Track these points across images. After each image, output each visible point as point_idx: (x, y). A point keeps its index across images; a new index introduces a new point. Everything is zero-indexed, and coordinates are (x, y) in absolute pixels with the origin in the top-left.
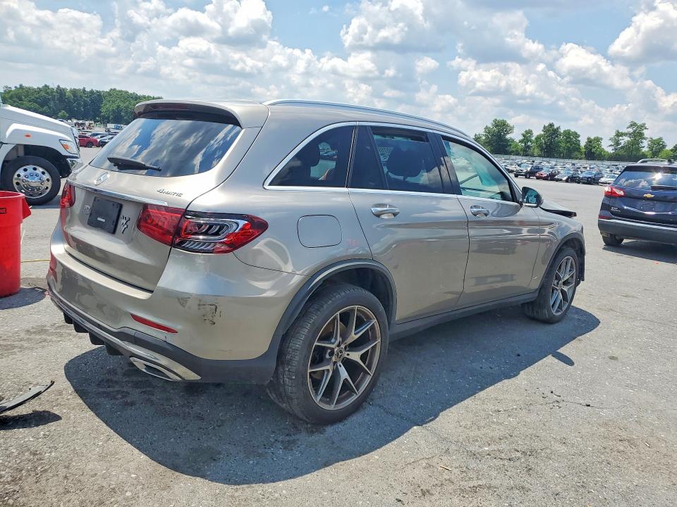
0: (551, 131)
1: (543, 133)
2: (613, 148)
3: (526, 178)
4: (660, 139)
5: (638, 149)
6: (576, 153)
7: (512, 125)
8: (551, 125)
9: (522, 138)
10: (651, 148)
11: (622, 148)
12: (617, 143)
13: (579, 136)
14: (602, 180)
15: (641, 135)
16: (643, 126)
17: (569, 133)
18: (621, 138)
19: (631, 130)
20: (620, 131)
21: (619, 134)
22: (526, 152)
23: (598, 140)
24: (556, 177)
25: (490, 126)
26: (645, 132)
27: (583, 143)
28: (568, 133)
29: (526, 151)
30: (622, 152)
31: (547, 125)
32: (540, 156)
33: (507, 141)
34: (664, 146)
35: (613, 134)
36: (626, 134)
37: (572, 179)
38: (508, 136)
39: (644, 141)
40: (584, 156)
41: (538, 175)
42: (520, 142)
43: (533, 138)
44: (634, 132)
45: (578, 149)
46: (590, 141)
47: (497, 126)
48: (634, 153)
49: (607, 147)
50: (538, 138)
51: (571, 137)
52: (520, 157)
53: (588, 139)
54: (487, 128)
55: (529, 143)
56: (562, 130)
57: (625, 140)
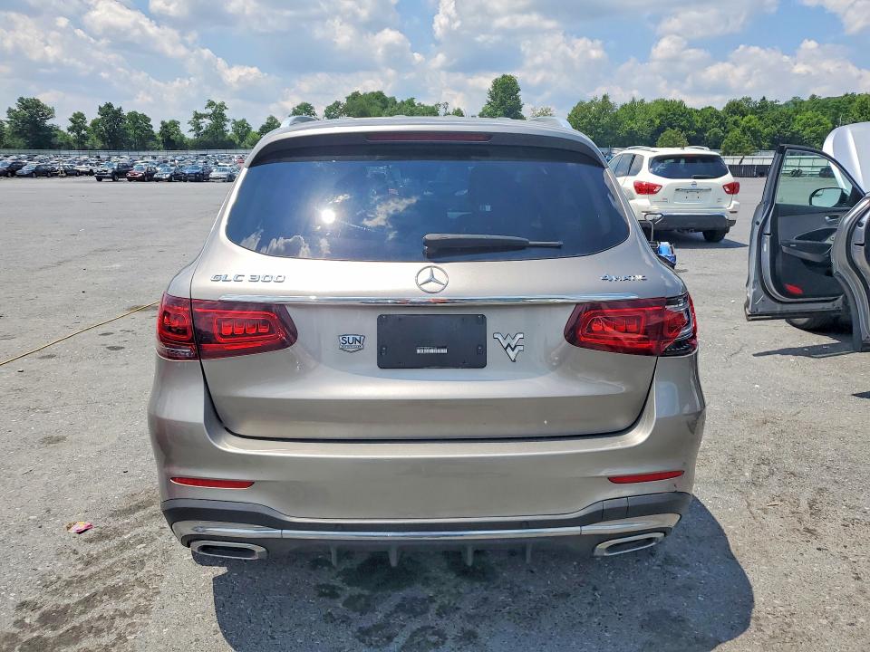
0: (110, 113)
1: (99, 117)
2: (194, 133)
3: (114, 180)
4: (244, 121)
5: (223, 133)
6: (151, 142)
7: (50, 106)
8: (109, 106)
9: (71, 124)
10: (236, 131)
11: (206, 132)
12: (198, 127)
13: (149, 120)
14: (213, 174)
15: (222, 116)
16: (222, 106)
17: (136, 116)
18: (200, 120)
19: (210, 111)
20: (198, 112)
21: (198, 116)
22: (81, 144)
23: (175, 124)
24: (155, 176)
25: (15, 107)
26: (225, 112)
27: (157, 129)
28: (134, 117)
29: (83, 143)
30: (206, 138)
31: (102, 106)
32: (103, 149)
33: (50, 129)
34: (249, 129)
35: (191, 117)
36: (205, 116)
37: (177, 177)
38: (48, 123)
39: (226, 123)
40: (161, 146)
41: (129, 175)
42: (69, 130)
43: (88, 125)
44: (214, 112)
45: (152, 137)
46: (165, 126)
47: (26, 108)
48: (220, 138)
49: (187, 132)
50: (94, 124)
51: (139, 121)
52: (76, 152)
53: (163, 123)
54: (10, 111)
55: (83, 132)
56: (125, 112)
57: (205, 123)
